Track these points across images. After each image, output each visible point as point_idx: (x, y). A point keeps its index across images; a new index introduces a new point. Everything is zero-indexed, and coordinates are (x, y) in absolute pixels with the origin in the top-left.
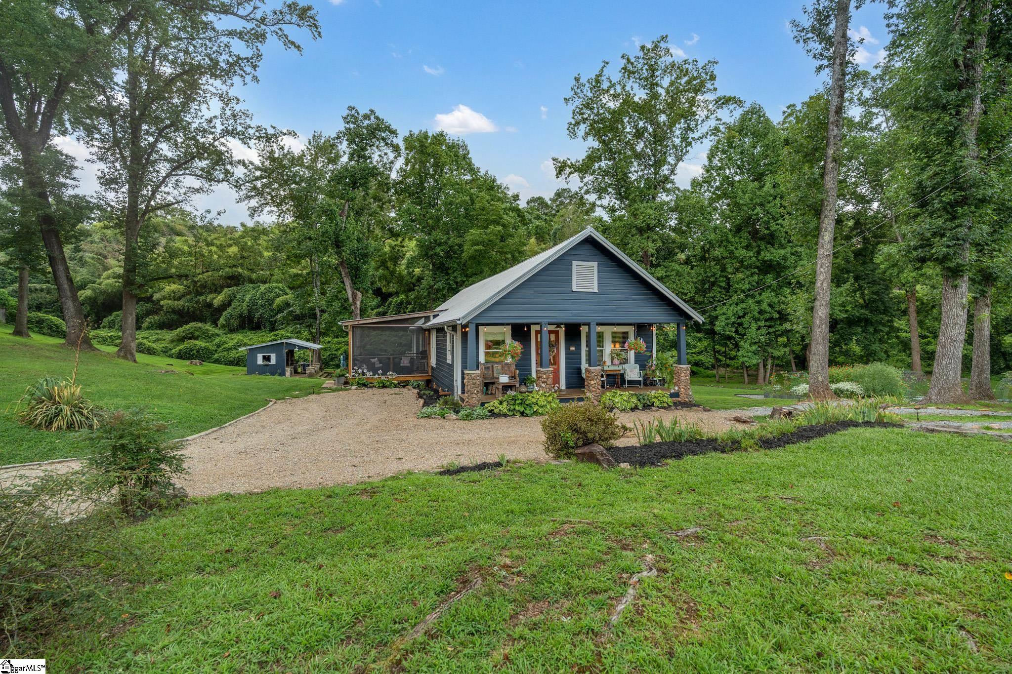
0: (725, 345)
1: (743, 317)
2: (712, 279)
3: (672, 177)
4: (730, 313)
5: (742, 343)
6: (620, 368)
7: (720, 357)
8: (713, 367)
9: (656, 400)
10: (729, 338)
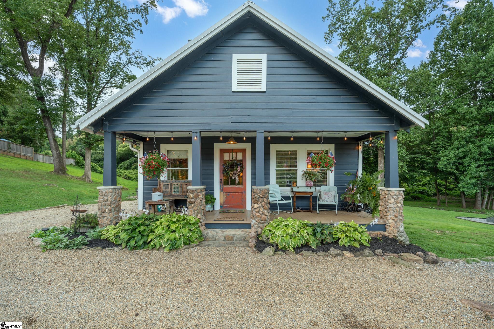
0: (446, 179)
1: (464, 157)
2: (436, 131)
3: (404, 60)
4: (452, 155)
5: (462, 177)
6: (313, 189)
7: (441, 188)
8: (435, 195)
9: (342, 236)
10: (451, 174)
